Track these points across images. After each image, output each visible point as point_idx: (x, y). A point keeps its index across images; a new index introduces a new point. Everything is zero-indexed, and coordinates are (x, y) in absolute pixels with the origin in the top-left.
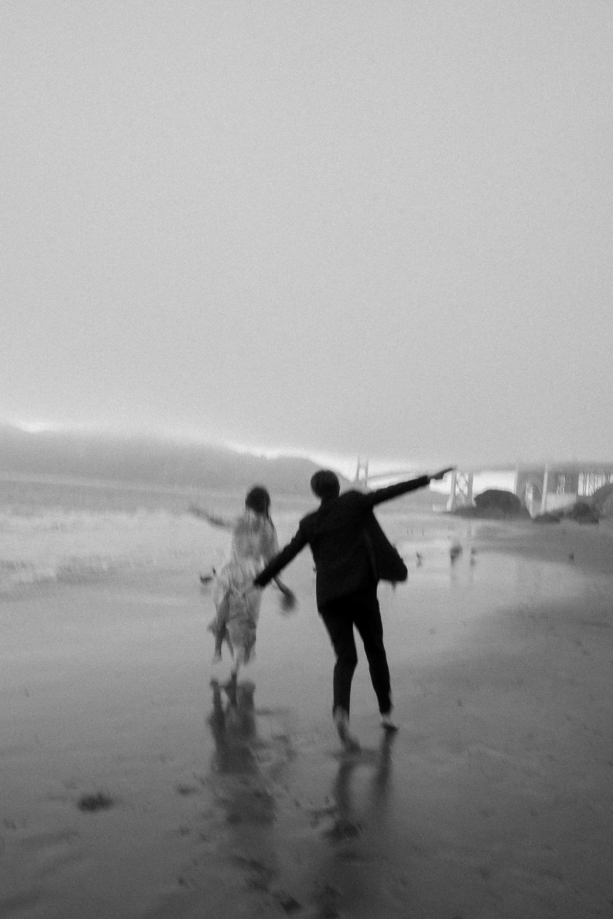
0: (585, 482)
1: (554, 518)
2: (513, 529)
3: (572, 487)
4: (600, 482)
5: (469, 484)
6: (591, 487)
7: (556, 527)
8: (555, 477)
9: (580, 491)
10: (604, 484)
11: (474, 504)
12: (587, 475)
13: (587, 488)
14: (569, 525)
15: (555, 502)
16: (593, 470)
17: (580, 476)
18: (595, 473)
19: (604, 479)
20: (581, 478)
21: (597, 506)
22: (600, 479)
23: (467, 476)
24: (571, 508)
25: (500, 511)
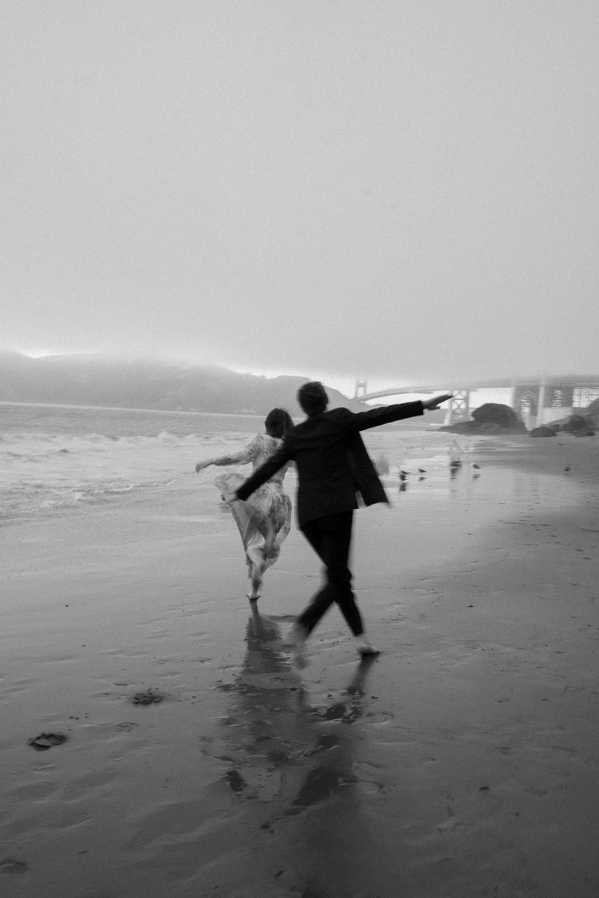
0: (580, 396)
1: (549, 431)
2: (510, 443)
3: (568, 401)
4: (594, 396)
5: (466, 400)
6: (587, 400)
7: (552, 438)
8: (551, 390)
9: (575, 405)
11: (472, 419)
12: (582, 388)
13: (582, 401)
14: (564, 437)
15: (549, 415)
16: (588, 383)
17: (574, 390)
18: (590, 387)
20: (576, 391)
21: (592, 418)
22: (594, 393)
23: (464, 393)
24: (567, 421)
25: (497, 425)
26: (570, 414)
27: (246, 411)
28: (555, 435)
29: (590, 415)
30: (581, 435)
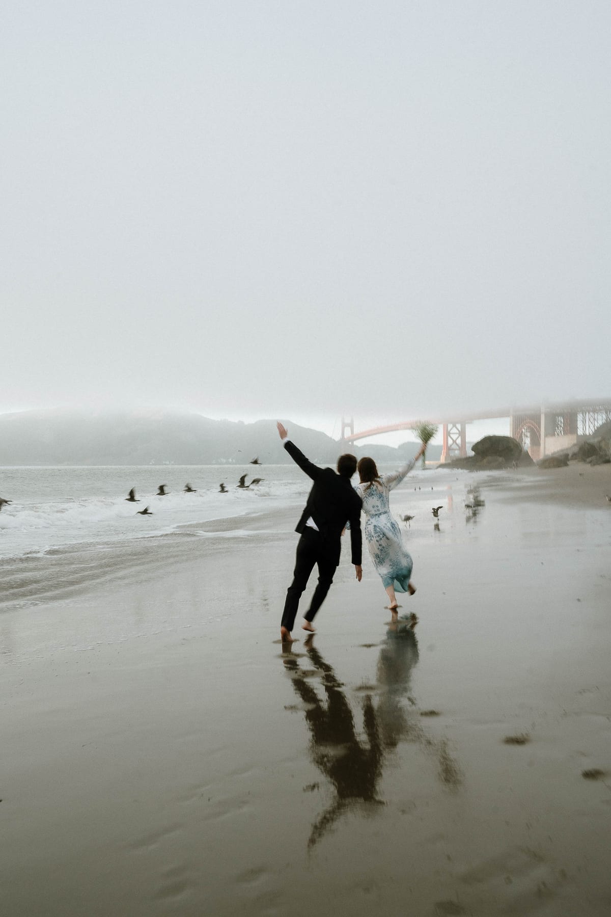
0: (584, 422)
1: (559, 461)
2: (526, 477)
3: (571, 427)
4: (600, 420)
5: (462, 434)
6: (592, 427)
7: (564, 469)
8: (552, 418)
9: (580, 432)
10: (604, 421)
11: (472, 453)
12: (586, 413)
13: (587, 427)
14: (575, 467)
15: (554, 445)
16: (592, 408)
17: (578, 415)
18: (594, 411)
19: (604, 416)
20: (580, 417)
21: (603, 444)
22: (600, 417)
23: (459, 426)
24: (576, 449)
25: (500, 459)
26: (575, 442)
27: (224, 461)
28: (566, 465)
29: (600, 442)
30: (597, 463)
